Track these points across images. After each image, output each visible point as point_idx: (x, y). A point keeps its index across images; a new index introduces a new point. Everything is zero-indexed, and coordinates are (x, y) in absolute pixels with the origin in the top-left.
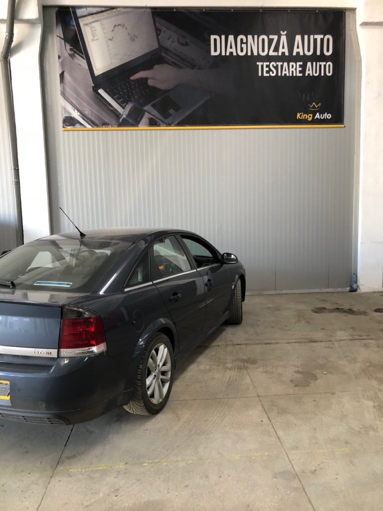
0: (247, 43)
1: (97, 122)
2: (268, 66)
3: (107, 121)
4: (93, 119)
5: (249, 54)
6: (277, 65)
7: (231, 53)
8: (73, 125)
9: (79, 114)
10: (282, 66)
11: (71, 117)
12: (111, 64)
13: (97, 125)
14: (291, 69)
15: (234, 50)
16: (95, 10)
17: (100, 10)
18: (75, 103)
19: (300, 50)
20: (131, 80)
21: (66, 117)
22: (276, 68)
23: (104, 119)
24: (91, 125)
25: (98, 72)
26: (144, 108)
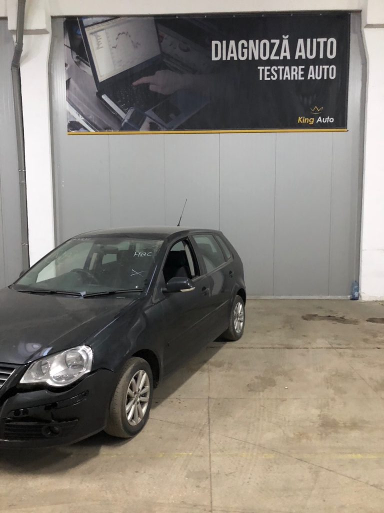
0: (248, 48)
1: (100, 126)
2: (269, 70)
3: (109, 125)
4: (96, 123)
5: (250, 58)
6: (279, 69)
7: (232, 58)
8: (78, 129)
9: (83, 118)
10: (283, 70)
11: (76, 122)
12: (115, 70)
13: (100, 130)
14: (293, 73)
15: (235, 55)
16: (100, 20)
17: (105, 19)
18: (80, 108)
19: (303, 54)
21: (71, 122)
22: (278, 72)
23: (106, 123)
24: (94, 130)
25: (101, 78)
26: (146, 113)
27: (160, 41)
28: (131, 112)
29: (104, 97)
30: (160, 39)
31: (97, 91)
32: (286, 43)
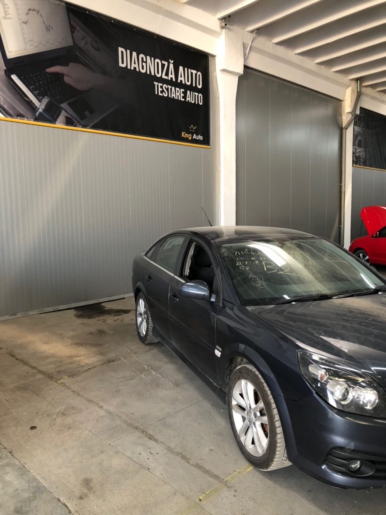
0: (146, 62)
1: (11, 112)
2: (162, 87)
3: (22, 112)
4: (6, 107)
5: (148, 73)
6: (168, 88)
7: (135, 68)
10: (171, 89)
12: (26, 49)
13: (10, 115)
14: (177, 94)
15: (136, 66)
19: (182, 79)
20: (47, 73)
23: (18, 109)
24: (4, 115)
25: (10, 55)
26: (61, 105)
27: (72, 32)
28: (46, 101)
29: (14, 77)
30: (72, 29)
31: (5, 68)
32: (171, 66)
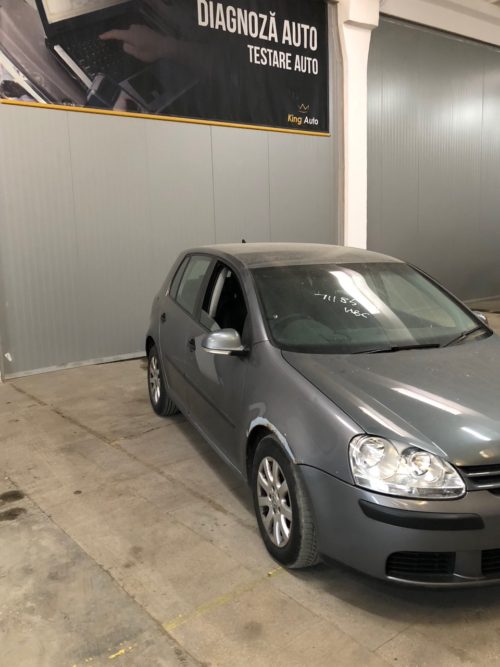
0: (236, 17)
1: (55, 96)
2: (258, 52)
3: (69, 96)
4: (48, 89)
5: (240, 32)
6: (268, 52)
7: (220, 27)
8: (18, 96)
9: (26, 79)
10: (272, 54)
11: (13, 82)
12: (72, 9)
13: (54, 101)
14: (281, 60)
15: (223, 23)
18: (19, 61)
19: (289, 38)
21: (6, 82)
22: (267, 55)
23: (63, 91)
24: (45, 100)
25: (52, 18)
26: (120, 84)
28: (99, 79)
29: (58, 49)
31: (46, 37)
32: (273, 20)
